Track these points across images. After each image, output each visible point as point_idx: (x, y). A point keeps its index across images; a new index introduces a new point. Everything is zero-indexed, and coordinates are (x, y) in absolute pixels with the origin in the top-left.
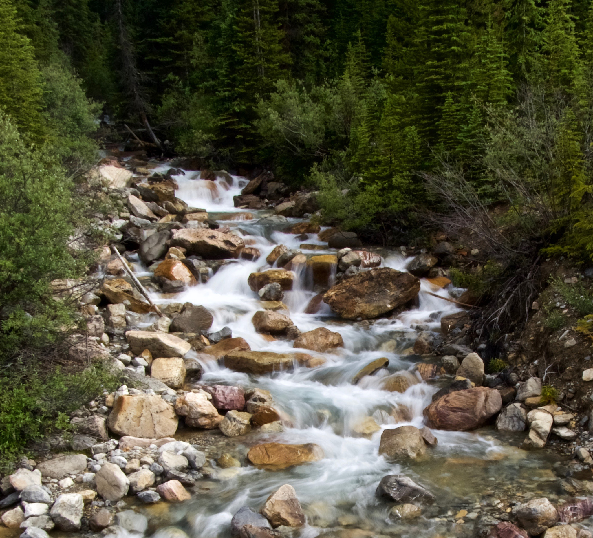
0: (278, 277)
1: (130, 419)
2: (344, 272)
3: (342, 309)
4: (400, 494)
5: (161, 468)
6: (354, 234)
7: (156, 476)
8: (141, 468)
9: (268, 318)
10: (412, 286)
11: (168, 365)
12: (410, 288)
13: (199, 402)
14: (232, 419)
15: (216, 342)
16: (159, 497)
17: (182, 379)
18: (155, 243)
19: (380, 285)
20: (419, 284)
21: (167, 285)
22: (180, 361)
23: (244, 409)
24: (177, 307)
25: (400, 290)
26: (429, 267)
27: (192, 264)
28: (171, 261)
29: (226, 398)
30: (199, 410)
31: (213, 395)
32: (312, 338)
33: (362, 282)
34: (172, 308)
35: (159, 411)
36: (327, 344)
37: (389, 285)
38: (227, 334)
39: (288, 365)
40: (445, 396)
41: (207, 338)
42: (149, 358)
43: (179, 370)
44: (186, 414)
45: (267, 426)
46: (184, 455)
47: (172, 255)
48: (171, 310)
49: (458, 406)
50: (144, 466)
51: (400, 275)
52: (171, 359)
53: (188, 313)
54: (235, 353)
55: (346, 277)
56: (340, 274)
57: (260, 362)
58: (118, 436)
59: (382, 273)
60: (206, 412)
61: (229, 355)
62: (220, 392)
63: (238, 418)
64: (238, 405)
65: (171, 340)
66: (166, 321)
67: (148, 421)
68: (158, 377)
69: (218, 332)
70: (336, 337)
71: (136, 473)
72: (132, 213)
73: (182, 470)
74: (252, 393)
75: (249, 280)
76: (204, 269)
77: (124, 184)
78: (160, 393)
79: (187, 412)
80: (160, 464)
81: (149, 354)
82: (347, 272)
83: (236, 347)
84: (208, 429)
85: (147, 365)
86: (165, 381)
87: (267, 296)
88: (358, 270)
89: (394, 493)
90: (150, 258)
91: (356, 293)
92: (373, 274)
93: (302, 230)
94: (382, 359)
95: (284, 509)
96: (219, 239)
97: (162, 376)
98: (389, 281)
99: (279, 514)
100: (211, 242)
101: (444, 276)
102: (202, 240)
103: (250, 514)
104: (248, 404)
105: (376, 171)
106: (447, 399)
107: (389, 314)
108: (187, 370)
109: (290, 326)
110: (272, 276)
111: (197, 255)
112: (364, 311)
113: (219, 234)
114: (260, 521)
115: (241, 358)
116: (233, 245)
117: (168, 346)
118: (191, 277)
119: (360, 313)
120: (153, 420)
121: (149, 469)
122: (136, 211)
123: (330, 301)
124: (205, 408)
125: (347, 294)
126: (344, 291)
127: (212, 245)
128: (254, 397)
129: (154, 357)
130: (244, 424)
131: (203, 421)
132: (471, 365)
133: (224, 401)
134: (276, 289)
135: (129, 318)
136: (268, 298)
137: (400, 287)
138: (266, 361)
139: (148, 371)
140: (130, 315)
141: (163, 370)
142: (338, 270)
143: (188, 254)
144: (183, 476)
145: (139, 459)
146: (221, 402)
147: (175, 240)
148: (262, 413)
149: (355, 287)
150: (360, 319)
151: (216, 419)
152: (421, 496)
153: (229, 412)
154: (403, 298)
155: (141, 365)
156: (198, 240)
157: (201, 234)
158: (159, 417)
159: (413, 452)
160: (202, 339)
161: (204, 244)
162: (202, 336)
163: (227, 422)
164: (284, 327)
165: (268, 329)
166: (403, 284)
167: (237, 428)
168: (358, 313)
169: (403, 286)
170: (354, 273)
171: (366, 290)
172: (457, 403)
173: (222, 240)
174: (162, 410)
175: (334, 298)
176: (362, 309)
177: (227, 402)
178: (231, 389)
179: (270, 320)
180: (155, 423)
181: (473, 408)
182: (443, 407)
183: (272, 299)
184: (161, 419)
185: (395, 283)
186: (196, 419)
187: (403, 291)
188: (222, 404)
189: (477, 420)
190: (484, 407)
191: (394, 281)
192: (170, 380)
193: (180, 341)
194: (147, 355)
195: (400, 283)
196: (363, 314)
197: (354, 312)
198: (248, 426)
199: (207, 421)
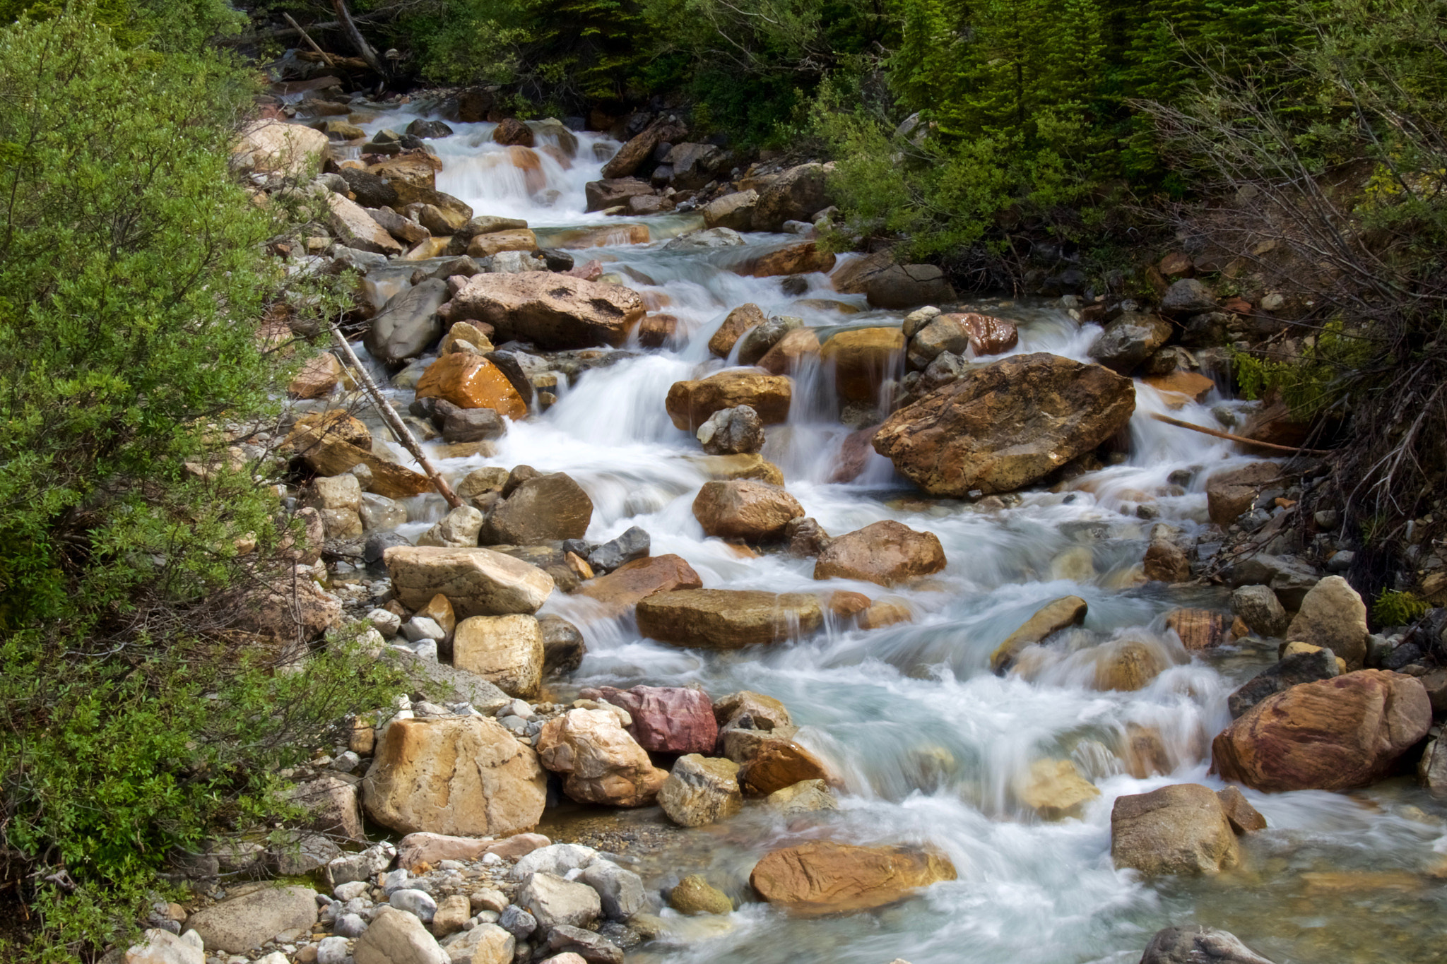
0: (748, 390)
1: (423, 784)
2: (922, 370)
3: (928, 469)
5: (532, 922)
6: (935, 271)
7: (518, 943)
8: (475, 920)
9: (739, 499)
10: (1114, 399)
11: (498, 635)
12: (1107, 405)
13: (602, 732)
14: (693, 780)
15: (608, 570)
17: (537, 672)
18: (411, 313)
19: (1027, 401)
20: (1132, 394)
21: (454, 421)
22: (529, 623)
23: (717, 750)
24: (494, 479)
25: (1082, 413)
26: (1151, 347)
27: (516, 365)
28: (462, 359)
29: (669, 721)
30: (604, 755)
31: (635, 714)
32: (862, 548)
33: (979, 394)
34: (478, 481)
35: (498, 761)
36: (905, 564)
37: (1052, 401)
38: (639, 546)
39: (811, 622)
40: (1274, 699)
41: (585, 559)
42: (448, 618)
43: (529, 648)
44: (569, 767)
45: (785, 794)
46: (583, 879)
47: (463, 343)
48: (478, 487)
49: (1311, 725)
50: (483, 915)
51: (1078, 372)
52: (506, 618)
53: (528, 495)
54: (664, 596)
55: (931, 385)
56: (913, 376)
57: (737, 618)
58: (395, 832)
59: (1031, 369)
60: (622, 760)
61: (649, 602)
62: (654, 705)
63: (709, 776)
64: (704, 740)
66: (471, 518)
67: (470, 789)
68: (476, 668)
69: (613, 543)
70: (925, 545)
71: (462, 935)
72: (337, 238)
73: (586, 922)
74: (734, 706)
75: (668, 401)
76: (545, 375)
77: (310, 164)
78: (492, 712)
79: (571, 761)
80: (525, 907)
81: (446, 606)
82: (932, 370)
83: (666, 579)
84: (626, 808)
85: (441, 635)
86: (493, 678)
87: (720, 442)
88: (960, 363)
91: (963, 425)
92: (1008, 372)
93: (790, 266)
94: (1069, 601)
96: (579, 296)
97: (484, 664)
98: (1051, 390)
100: (560, 305)
101: (1193, 369)
102: (533, 300)
104: (727, 735)
105: (984, 104)
106: (1281, 706)
107: (1050, 480)
108: (547, 648)
109: (798, 520)
110: (732, 387)
111: (520, 341)
112: (987, 471)
113: (577, 284)
115: (683, 609)
116: (618, 312)
117: (496, 585)
118: (513, 397)
119: (977, 478)
120: (483, 786)
121: (498, 922)
123: (894, 449)
124: (617, 748)
125: (939, 429)
126: (931, 421)
127: (563, 314)
128: (738, 715)
129: (461, 614)
130: (725, 791)
131: (615, 786)
133: (666, 729)
134: (745, 423)
136: (725, 446)
137: (1081, 406)
138: (749, 615)
139: (446, 652)
140: (371, 504)
141: (486, 650)
142: (908, 366)
143: (497, 339)
144: (592, 939)
145: (469, 895)
146: (656, 731)
147: (465, 304)
148: (769, 758)
149: (961, 409)
150: (974, 494)
151: (646, 779)
153: (683, 758)
154: (1090, 433)
155: (428, 637)
156: (525, 302)
157: (532, 286)
158: (499, 778)
159: (1212, 857)
160: (574, 561)
161: (541, 311)
162: (573, 554)
163: (679, 785)
164: (782, 522)
165: (741, 528)
166: (1088, 395)
167: (708, 803)
168: (971, 479)
169: (1089, 400)
170: (951, 371)
171: (988, 417)
172: (1309, 716)
173: (587, 298)
174: (507, 757)
175: (906, 440)
176: (981, 468)
177: (674, 732)
178: (683, 696)
179: (745, 505)
180: (488, 792)
181: (1353, 730)
182: (1269, 728)
183: (736, 448)
184: (504, 782)
185: (1066, 393)
186: (594, 780)
187: (1088, 415)
188: (660, 738)
189: (1368, 762)
190: (1386, 725)
191: (1065, 388)
192: (506, 674)
193: (527, 570)
194: (441, 609)
195: (1079, 395)
196: (983, 479)
197: (959, 476)
198: (735, 795)
199: (625, 785)
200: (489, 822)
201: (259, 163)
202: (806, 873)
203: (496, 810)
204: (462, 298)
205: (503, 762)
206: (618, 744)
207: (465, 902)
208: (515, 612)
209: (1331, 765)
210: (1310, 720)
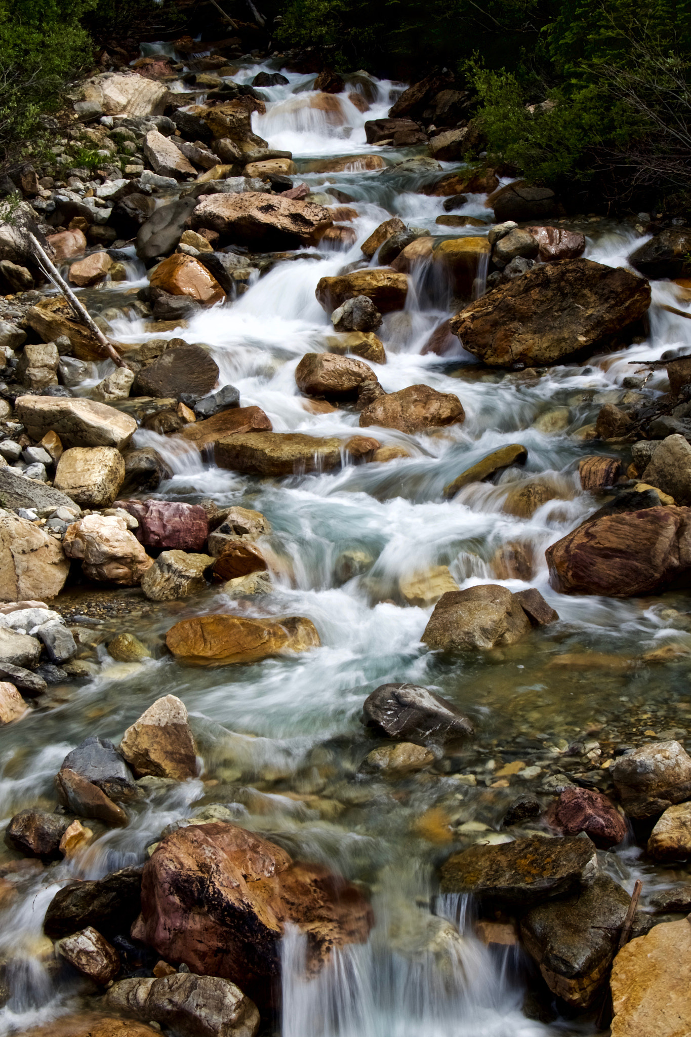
0: (369, 284)
2: (502, 270)
3: (485, 346)
4: (398, 721)
6: (549, 192)
9: (322, 366)
10: (632, 295)
12: (626, 300)
13: (106, 532)
14: (165, 568)
15: (206, 417)
18: (167, 223)
19: (564, 296)
20: (648, 291)
21: (161, 304)
22: (109, 454)
23: (201, 548)
25: (607, 305)
26: (677, 254)
27: (221, 264)
28: (180, 258)
29: (164, 526)
30: (105, 548)
31: (141, 520)
32: (396, 406)
33: (527, 290)
34: (149, 349)
35: (26, 549)
36: (426, 418)
37: (584, 296)
38: (229, 399)
39: (332, 460)
40: (588, 525)
41: (191, 408)
42: (56, 448)
43: (106, 471)
44: (81, 555)
45: (236, 582)
46: (37, 636)
47: (185, 247)
49: (614, 546)
51: (605, 273)
52: (95, 449)
53: (166, 360)
54: (240, 438)
55: (501, 281)
56: (496, 275)
57: (275, 455)
59: (568, 271)
60: (119, 552)
61: (224, 441)
62: (155, 514)
63: (178, 566)
64: (191, 540)
65: (96, 412)
66: (125, 377)
67: (5, 568)
68: (65, 486)
69: (212, 396)
70: (445, 404)
72: (148, 165)
73: (26, 662)
74: (224, 517)
75: (317, 290)
76: (243, 271)
77: (149, 108)
78: (47, 515)
79: (82, 551)
81: (54, 439)
82: (507, 271)
83: (243, 425)
84: (123, 586)
85: (49, 460)
86: (74, 492)
87: (346, 323)
88: (529, 265)
89: (385, 720)
90: (152, 253)
92: (550, 273)
93: (460, 188)
94: (512, 448)
95: (158, 743)
96: (281, 211)
97: (71, 482)
98: (584, 287)
99: (146, 753)
100: (263, 218)
102: (246, 214)
103: (97, 751)
104: (211, 538)
106: (592, 530)
107: (580, 356)
108: (128, 472)
109: (367, 383)
110: (360, 282)
111: (238, 245)
112: (528, 349)
113: (284, 203)
114: (110, 765)
115: (242, 446)
116: (308, 223)
117: (87, 425)
118: (214, 287)
119: (521, 354)
120: (15, 567)
122: (156, 161)
123: (461, 330)
124: (116, 544)
125: (495, 316)
126: (490, 309)
127: (267, 224)
128: (225, 523)
129: (66, 444)
130: (188, 578)
131: (114, 571)
132: (669, 460)
133: (161, 532)
134: (362, 309)
135: (66, 370)
136: (349, 326)
137: (606, 300)
138: (284, 452)
139: (51, 470)
140: (68, 365)
141: (75, 472)
142: (492, 268)
143: (217, 245)
144: (22, 674)
146: (153, 532)
147: (199, 216)
148: (230, 555)
149: (511, 301)
150: (521, 365)
151: (140, 566)
152: (442, 728)
153: (165, 554)
154: (611, 321)
155: (38, 461)
156: (240, 215)
157: (247, 203)
158: (28, 561)
159: (488, 638)
160: (181, 410)
161: (251, 221)
162: (182, 404)
163: (155, 572)
164: (355, 384)
165: (322, 388)
166: (612, 292)
167: (172, 585)
168: (516, 355)
169: (613, 295)
170: (520, 271)
171: (533, 307)
172: (613, 538)
173: (287, 213)
174: (35, 547)
175: (468, 323)
176: (524, 346)
177: (167, 533)
178: (178, 509)
179: (325, 371)
180: (19, 571)
181: (648, 550)
182: (581, 546)
183: (355, 328)
184: (31, 564)
185: (595, 290)
186: (99, 566)
187: (612, 307)
188: (156, 537)
189: (657, 575)
190: (675, 547)
191: (595, 285)
192: (84, 489)
193: (114, 415)
194: (50, 442)
195: (605, 291)
196: (526, 355)
197: (507, 352)
198: (195, 581)
199: (122, 571)
200: (18, 592)
201: (108, 109)
202: (203, 636)
203: (24, 584)
204: (197, 212)
205: (32, 550)
206: (117, 541)
208: (103, 445)
209: (627, 576)
210: (613, 541)
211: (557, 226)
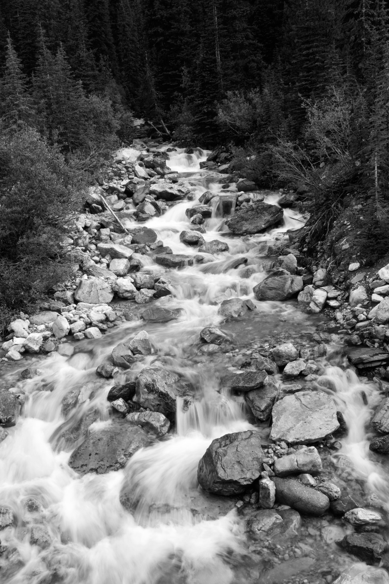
0: (201, 210)
1: (85, 293)
2: (240, 206)
3: (235, 228)
4: (210, 338)
5: (89, 320)
6: (254, 183)
7: (86, 325)
8: (79, 320)
9: (187, 234)
10: (278, 213)
11: (118, 263)
12: (276, 214)
13: (124, 283)
14: (142, 294)
15: (153, 250)
16: (84, 337)
17: (126, 271)
18: (141, 193)
19: (258, 213)
20: (283, 212)
21: (140, 217)
22: (125, 261)
23: (152, 288)
24: (140, 229)
25: (270, 216)
26: (292, 201)
27: (157, 204)
28: (146, 203)
29: (141, 282)
30: (124, 288)
31: (135, 280)
32: (209, 246)
33: (247, 212)
34: (137, 230)
35: (101, 288)
36: (218, 250)
37: (264, 213)
38: (160, 244)
39: (191, 262)
41: (149, 247)
42: (110, 259)
43: (124, 265)
44: (117, 290)
45: (162, 298)
46: (105, 313)
47: (147, 200)
50: (81, 319)
51: (270, 207)
52: (121, 259)
53: (141, 233)
54: (163, 255)
55: (240, 209)
56: (238, 207)
57: (174, 260)
58: (76, 302)
60: (128, 289)
61: (160, 256)
62: (139, 278)
63: (146, 293)
64: (149, 286)
65: (121, 248)
67: (95, 294)
68: (112, 270)
69: (155, 244)
70: (223, 245)
71: (75, 323)
72: (136, 176)
73: (102, 322)
74: (159, 279)
75: (186, 212)
76: (164, 206)
77: (136, 159)
78: (107, 279)
81: (109, 256)
82: (241, 206)
83: (164, 252)
84: (130, 299)
85: (108, 262)
86: (115, 272)
87: (194, 222)
88: (248, 204)
89: (207, 338)
90: (137, 201)
92: (254, 206)
93: (227, 182)
95: (140, 345)
97: (114, 269)
98: (264, 211)
99: (137, 348)
100: (170, 191)
103: (123, 347)
104: (155, 285)
106: (266, 282)
107: (263, 231)
108: (131, 266)
109: (201, 239)
110: (198, 210)
111: (161, 199)
112: (248, 229)
113: (176, 186)
114: (126, 351)
116: (183, 192)
117: (118, 252)
118: (155, 211)
119: (245, 231)
121: (83, 321)
122: (138, 174)
123: (228, 224)
125: (238, 219)
127: (170, 193)
128: (159, 281)
129: (112, 258)
130: (148, 297)
131: (127, 295)
132: (289, 261)
134: (199, 218)
135: (112, 236)
138: (177, 260)
139: (108, 265)
140: (113, 234)
141: (115, 266)
142: (237, 205)
143: (156, 199)
144: (100, 325)
145: (81, 315)
146: (138, 283)
147: (151, 191)
148: (161, 290)
149: (242, 215)
150: (245, 234)
151: (134, 293)
152: (223, 340)
153: (142, 290)
154: (272, 221)
155: (104, 263)
156: (163, 190)
157: (165, 187)
158: (102, 292)
159: (236, 314)
160: (146, 248)
161: (166, 192)
162: (146, 246)
163: (139, 295)
164: (197, 240)
165: (187, 241)
166: (272, 212)
167: (144, 299)
170: (245, 206)
171: (249, 217)
172: (272, 284)
173: (176, 189)
174: (104, 288)
175: (230, 222)
176: (246, 228)
177: (142, 284)
178: (145, 276)
179: (188, 236)
180: (99, 295)
181: (283, 288)
182: (263, 287)
183: (197, 223)
186: (122, 293)
187: (272, 216)
188: (139, 285)
189: (285, 295)
190: (291, 287)
191: (267, 210)
192: (118, 271)
193: (126, 249)
195: (270, 212)
196: (247, 231)
197: (241, 230)
198: (151, 298)
199: (129, 295)
200: (99, 301)
201: (124, 159)
202: (153, 314)
203: (101, 299)
204: (150, 189)
206: (128, 286)
207: (78, 316)
208: (123, 258)
209: (277, 296)
210: (273, 285)
211: (256, 193)
